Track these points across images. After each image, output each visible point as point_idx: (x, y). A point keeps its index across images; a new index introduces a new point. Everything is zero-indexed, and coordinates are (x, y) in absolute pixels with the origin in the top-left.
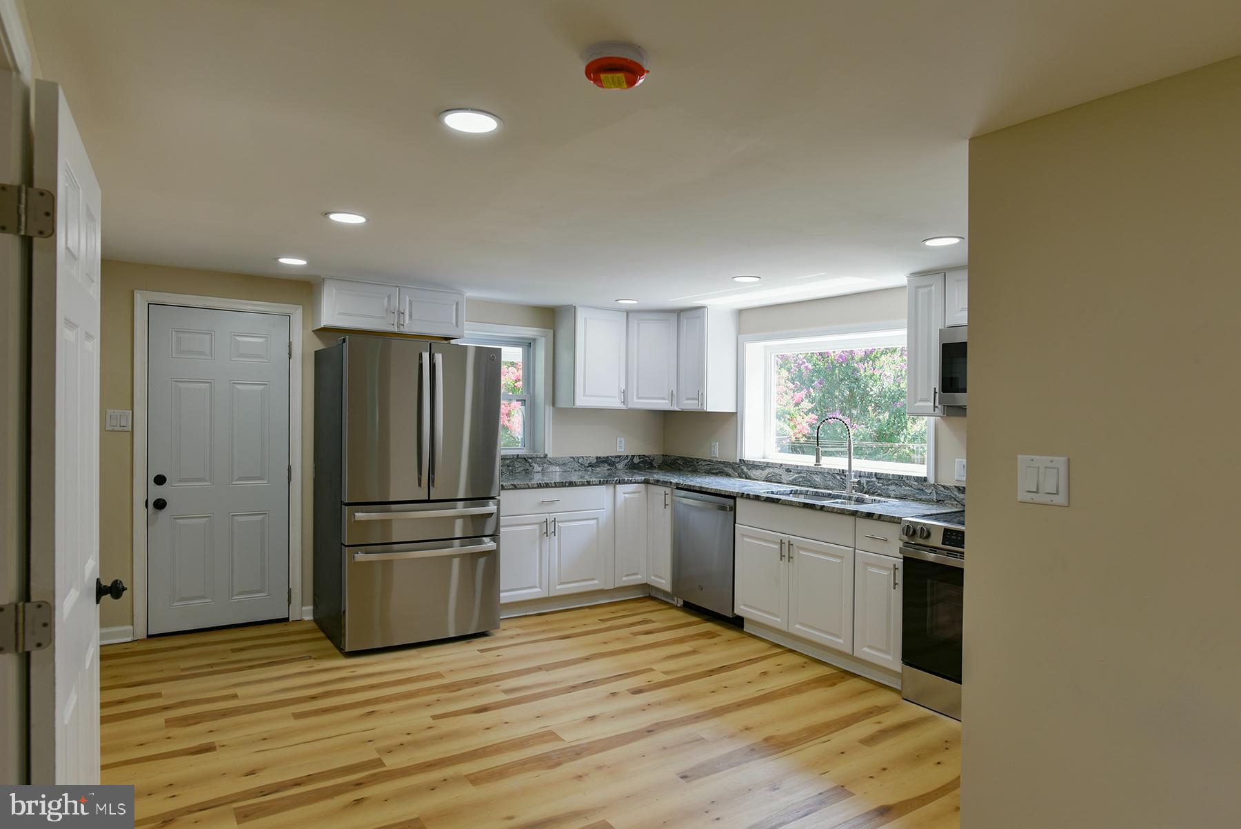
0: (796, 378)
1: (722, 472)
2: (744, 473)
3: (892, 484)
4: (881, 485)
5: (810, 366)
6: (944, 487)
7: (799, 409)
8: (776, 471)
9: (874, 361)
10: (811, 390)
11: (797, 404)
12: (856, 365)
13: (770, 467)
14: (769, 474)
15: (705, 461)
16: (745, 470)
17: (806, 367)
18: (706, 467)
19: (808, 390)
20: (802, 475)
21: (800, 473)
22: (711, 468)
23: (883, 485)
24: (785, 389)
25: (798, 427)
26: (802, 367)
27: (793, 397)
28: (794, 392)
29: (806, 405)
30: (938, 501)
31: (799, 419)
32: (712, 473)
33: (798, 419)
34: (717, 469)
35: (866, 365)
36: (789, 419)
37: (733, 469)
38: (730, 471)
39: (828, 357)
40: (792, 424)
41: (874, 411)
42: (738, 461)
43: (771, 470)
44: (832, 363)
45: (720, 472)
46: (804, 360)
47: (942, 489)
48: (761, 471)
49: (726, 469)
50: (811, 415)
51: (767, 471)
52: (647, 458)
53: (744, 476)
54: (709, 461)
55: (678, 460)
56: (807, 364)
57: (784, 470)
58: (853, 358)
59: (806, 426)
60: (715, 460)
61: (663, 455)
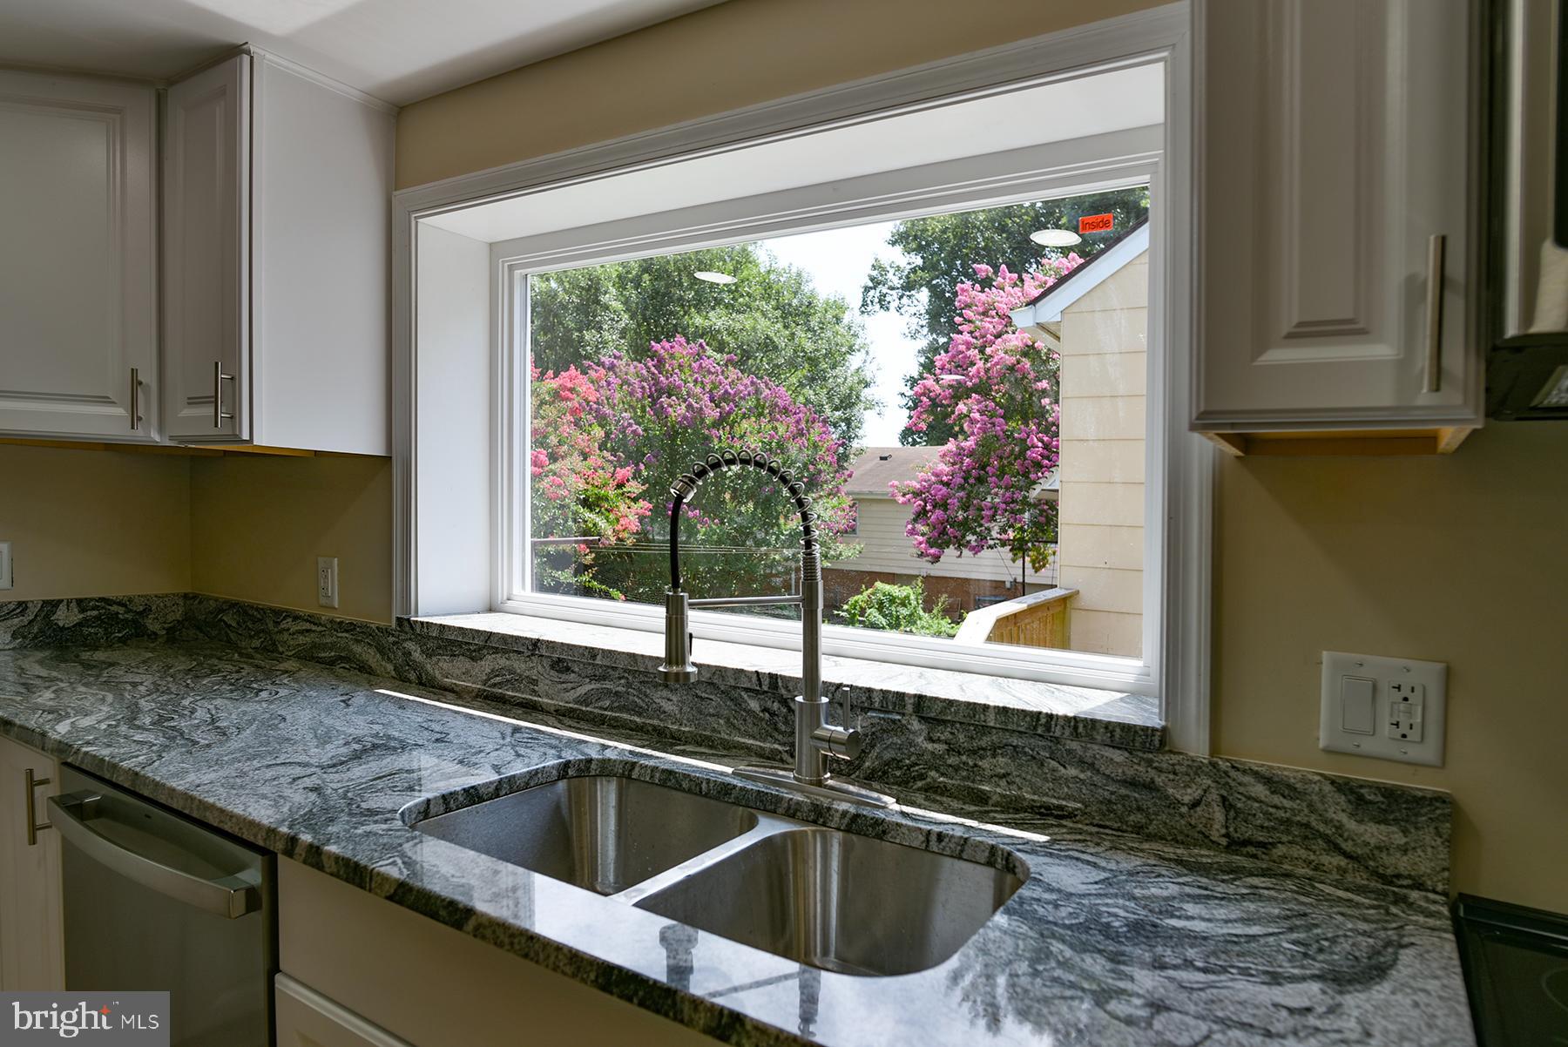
0: (619, 448)
1: (347, 659)
2: (416, 667)
3: (994, 750)
4: (940, 748)
5: (640, 430)
6: (1268, 780)
7: (623, 494)
8: (519, 665)
9: (732, 428)
10: (642, 466)
11: (620, 486)
12: (707, 432)
13: (496, 650)
14: (495, 673)
15: (296, 618)
16: (417, 655)
17: (634, 432)
18: (301, 639)
19: (637, 465)
20: (608, 685)
21: (604, 678)
22: (314, 646)
23: (952, 749)
24: (600, 461)
25: (622, 521)
26: (629, 431)
27: (613, 474)
28: (615, 467)
29: (634, 487)
30: (1235, 845)
31: (623, 507)
32: (319, 661)
33: (622, 509)
34: (332, 647)
35: (721, 432)
36: (606, 510)
37: (381, 650)
38: (371, 656)
39: (666, 417)
40: (612, 516)
41: (733, 498)
42: (394, 624)
43: (503, 662)
44: (673, 426)
45: (341, 658)
46: (631, 421)
47: (1260, 790)
48: (468, 664)
49: (357, 649)
50: (642, 503)
51: (488, 664)
52: (114, 608)
53: (412, 676)
54: (311, 619)
55: (221, 611)
56: (635, 427)
57: (546, 663)
58: (702, 421)
59: (633, 519)
60: (326, 615)
61: (185, 596)
